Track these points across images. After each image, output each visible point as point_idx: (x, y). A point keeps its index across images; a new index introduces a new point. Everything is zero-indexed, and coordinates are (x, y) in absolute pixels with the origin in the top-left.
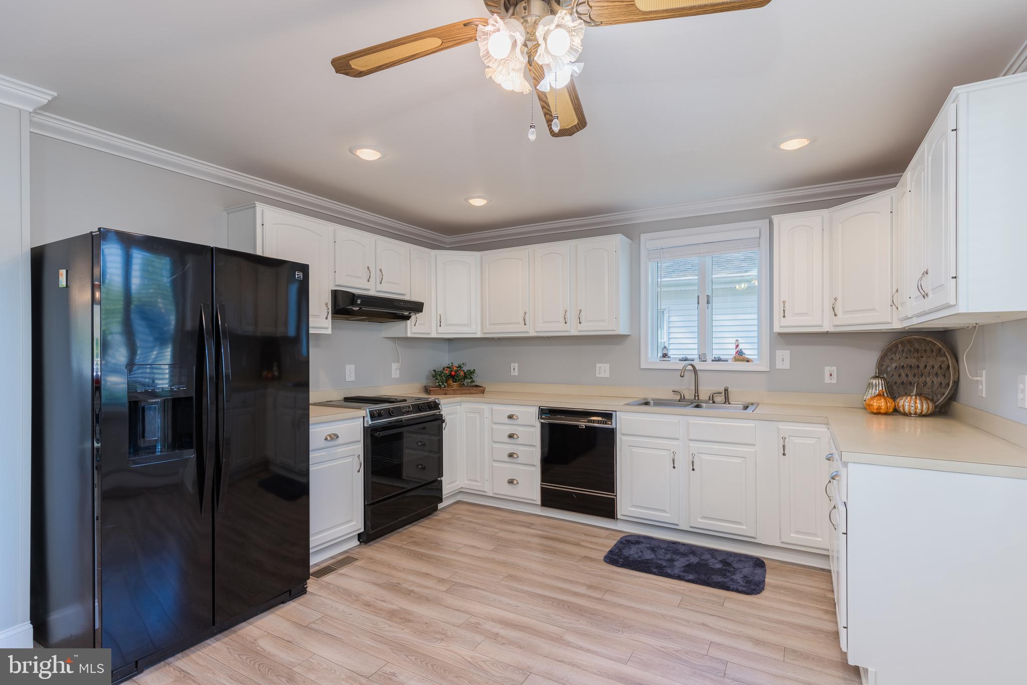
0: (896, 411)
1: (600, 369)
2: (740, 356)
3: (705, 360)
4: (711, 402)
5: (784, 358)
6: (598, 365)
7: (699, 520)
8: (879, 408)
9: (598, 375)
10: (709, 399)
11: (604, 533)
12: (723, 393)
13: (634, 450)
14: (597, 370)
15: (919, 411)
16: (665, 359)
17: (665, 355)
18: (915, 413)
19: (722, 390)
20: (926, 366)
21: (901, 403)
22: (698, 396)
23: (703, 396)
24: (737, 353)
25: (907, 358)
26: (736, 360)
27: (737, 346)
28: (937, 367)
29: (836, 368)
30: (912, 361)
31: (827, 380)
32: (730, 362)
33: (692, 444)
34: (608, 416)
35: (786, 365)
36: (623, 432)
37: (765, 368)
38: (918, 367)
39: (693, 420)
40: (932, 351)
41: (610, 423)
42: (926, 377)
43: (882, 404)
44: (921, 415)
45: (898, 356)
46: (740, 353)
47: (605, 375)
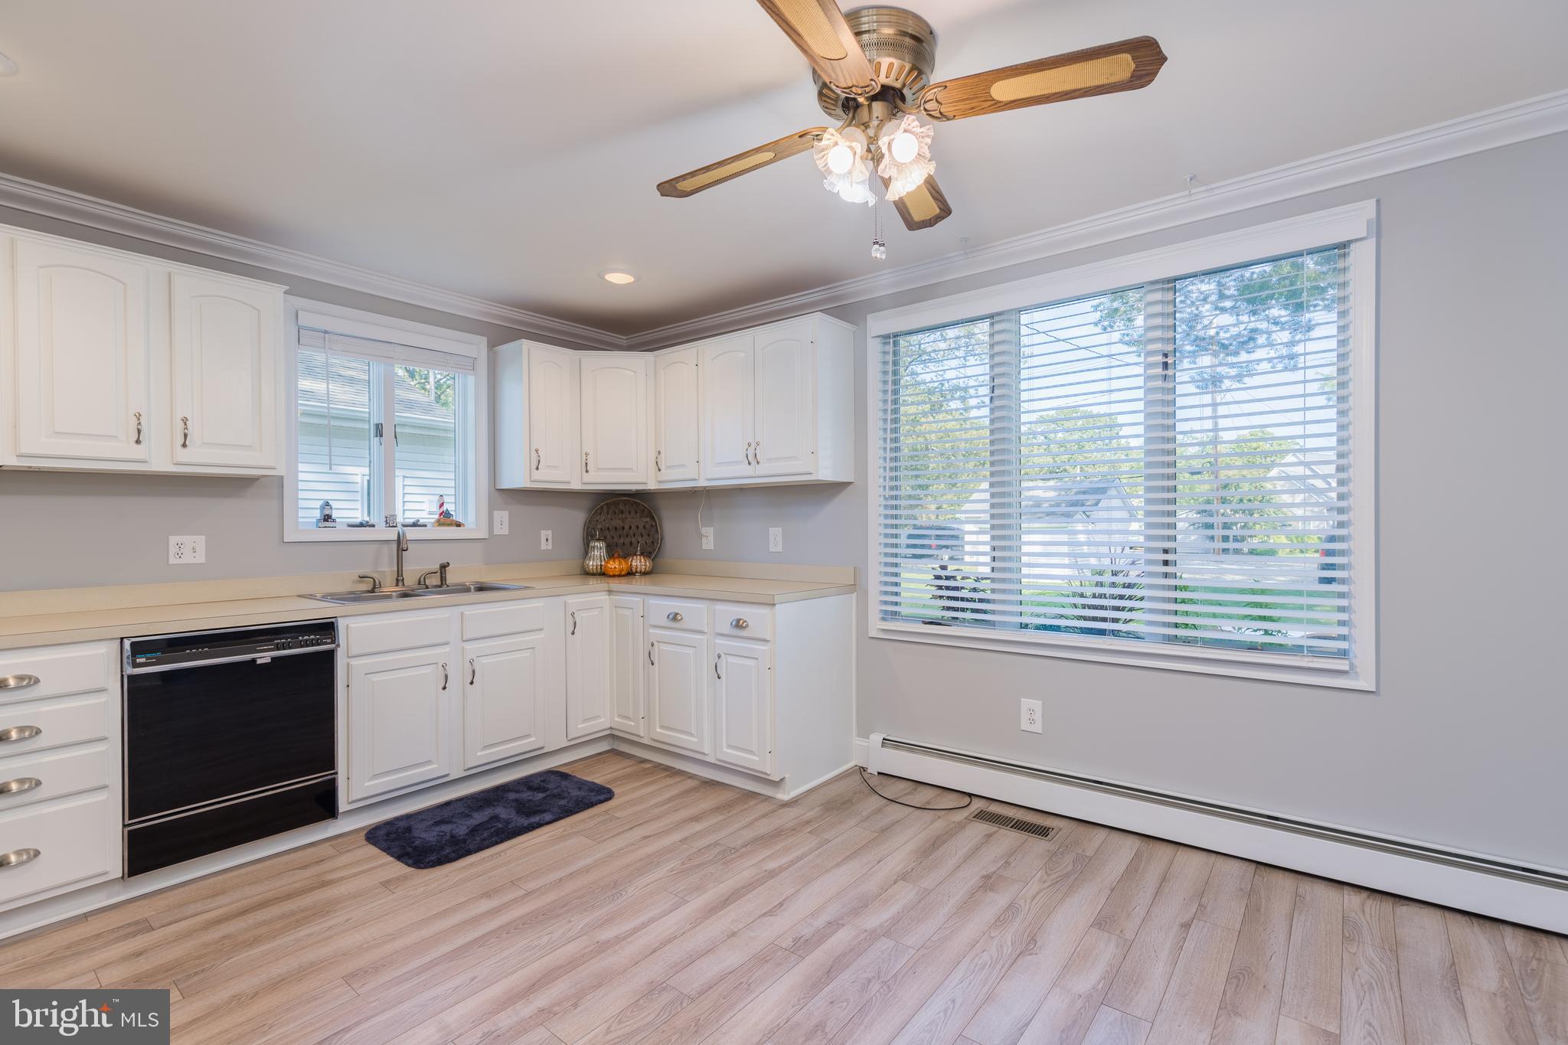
0: (630, 573)
1: (179, 546)
2: (445, 519)
3: (395, 525)
4: (425, 587)
5: (502, 520)
6: (173, 540)
7: (479, 754)
8: (622, 570)
9: (173, 560)
10: (419, 583)
11: (326, 850)
12: (439, 573)
13: (375, 678)
14: (173, 550)
15: (643, 570)
16: (327, 524)
17: (327, 518)
18: (641, 571)
19: (436, 567)
20: (630, 528)
21: (634, 564)
22: (403, 580)
23: (410, 580)
24: (441, 514)
25: (612, 519)
26: (440, 523)
27: (442, 505)
28: (641, 526)
29: (550, 531)
30: (618, 523)
31: (543, 546)
32: (428, 527)
33: (468, 646)
34: (327, 629)
35: (505, 531)
36: (354, 651)
37: (484, 534)
38: (623, 528)
39: (469, 611)
40: (636, 512)
41: (329, 641)
42: (631, 538)
43: (617, 565)
44: (644, 574)
45: (603, 517)
46: (446, 515)
47: (201, 558)
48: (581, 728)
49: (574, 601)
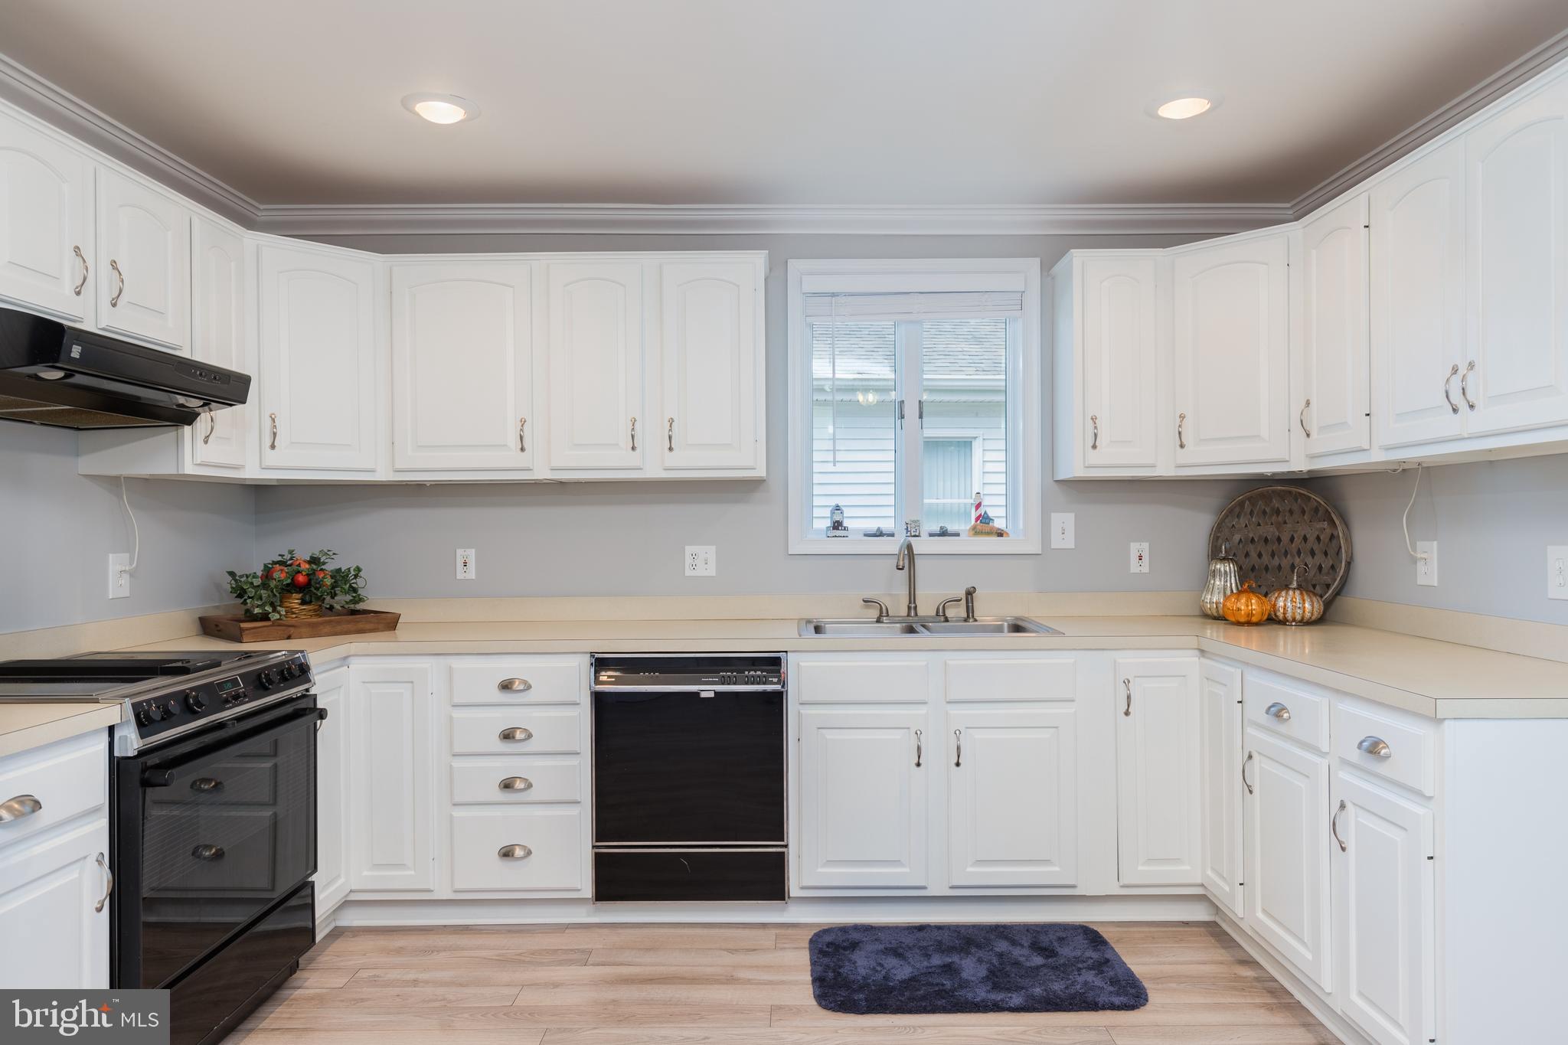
0: (1273, 620)
1: (694, 556)
2: (984, 525)
3: (917, 534)
4: (942, 619)
5: (1065, 527)
6: (689, 550)
7: (970, 869)
8: (1250, 614)
9: (688, 572)
10: (937, 614)
12: (964, 602)
13: (830, 735)
14: (688, 560)
15: (1298, 617)
16: (837, 533)
17: (837, 525)
18: (1294, 620)
19: (962, 594)
20: (1292, 539)
21: (1281, 603)
22: (916, 608)
23: (926, 609)
24: (977, 519)
25: (1259, 525)
26: (976, 532)
27: (978, 506)
28: (1311, 538)
29: (1148, 544)
30: (1269, 531)
31: (1134, 567)
32: (963, 537)
33: (955, 711)
34: (772, 664)
35: (1069, 542)
36: (805, 698)
37: (1035, 548)
38: (1279, 540)
39: (955, 660)
40: (1303, 512)
41: (775, 680)
42: (1293, 556)
43: (1252, 605)
44: (1306, 623)
45: (1243, 521)
46: (984, 519)
47: (711, 571)
48: (1142, 873)
49: (1130, 660)
